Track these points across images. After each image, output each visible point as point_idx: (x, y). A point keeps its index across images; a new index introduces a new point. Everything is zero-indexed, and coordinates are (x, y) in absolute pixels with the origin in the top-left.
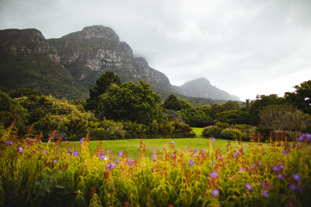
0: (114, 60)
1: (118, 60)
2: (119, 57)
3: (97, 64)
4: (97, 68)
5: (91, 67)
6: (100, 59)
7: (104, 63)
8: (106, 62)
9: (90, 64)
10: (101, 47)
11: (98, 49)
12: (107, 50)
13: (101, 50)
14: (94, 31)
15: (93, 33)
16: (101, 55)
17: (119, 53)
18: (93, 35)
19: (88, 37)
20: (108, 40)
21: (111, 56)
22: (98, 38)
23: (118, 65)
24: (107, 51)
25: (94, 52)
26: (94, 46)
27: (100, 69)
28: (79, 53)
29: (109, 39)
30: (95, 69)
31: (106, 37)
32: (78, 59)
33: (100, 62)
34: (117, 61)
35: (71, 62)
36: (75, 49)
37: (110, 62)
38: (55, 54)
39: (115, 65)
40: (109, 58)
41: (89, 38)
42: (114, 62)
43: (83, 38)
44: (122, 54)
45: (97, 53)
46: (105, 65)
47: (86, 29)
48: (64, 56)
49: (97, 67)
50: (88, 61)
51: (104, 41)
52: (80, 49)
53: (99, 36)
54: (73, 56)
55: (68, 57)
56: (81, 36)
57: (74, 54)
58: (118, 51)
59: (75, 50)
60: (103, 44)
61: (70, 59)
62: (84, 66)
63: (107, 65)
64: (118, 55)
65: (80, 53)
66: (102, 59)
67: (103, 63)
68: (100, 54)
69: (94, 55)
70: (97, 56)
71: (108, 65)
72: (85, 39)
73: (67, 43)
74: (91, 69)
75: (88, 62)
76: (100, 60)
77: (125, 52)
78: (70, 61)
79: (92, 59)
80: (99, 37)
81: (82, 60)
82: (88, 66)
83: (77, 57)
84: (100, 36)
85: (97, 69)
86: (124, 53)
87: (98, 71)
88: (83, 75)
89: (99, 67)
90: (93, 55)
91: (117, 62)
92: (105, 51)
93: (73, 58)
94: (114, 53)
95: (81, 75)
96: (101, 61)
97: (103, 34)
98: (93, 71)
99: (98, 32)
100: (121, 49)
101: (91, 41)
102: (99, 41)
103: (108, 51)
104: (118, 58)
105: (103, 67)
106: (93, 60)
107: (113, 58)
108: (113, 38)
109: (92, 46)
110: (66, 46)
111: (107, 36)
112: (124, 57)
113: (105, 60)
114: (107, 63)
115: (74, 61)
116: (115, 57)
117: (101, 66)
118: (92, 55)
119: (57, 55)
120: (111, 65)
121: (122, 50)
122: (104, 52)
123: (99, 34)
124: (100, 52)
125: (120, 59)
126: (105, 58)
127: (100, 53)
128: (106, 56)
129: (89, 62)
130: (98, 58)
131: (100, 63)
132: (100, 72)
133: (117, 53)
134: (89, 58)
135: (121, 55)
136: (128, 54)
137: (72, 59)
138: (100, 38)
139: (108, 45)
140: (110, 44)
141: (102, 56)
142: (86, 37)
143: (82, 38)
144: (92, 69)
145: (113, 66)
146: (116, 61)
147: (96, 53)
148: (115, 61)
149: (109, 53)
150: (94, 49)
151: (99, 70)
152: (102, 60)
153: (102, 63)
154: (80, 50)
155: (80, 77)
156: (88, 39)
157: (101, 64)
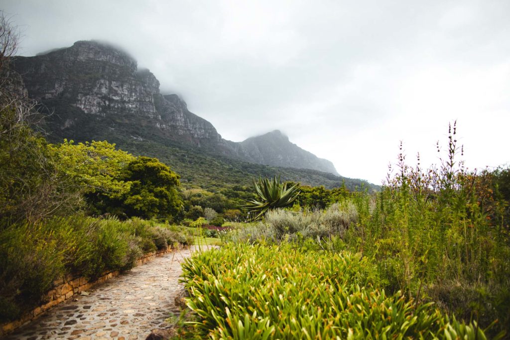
0: (124, 99)
1: (131, 99)
2: (133, 94)
3: (95, 103)
4: (95, 110)
5: (84, 108)
6: (101, 96)
7: (107, 103)
8: (111, 100)
9: (83, 102)
10: (103, 77)
11: (98, 79)
12: (114, 81)
13: (102, 81)
14: (93, 48)
15: (91, 51)
16: (102, 90)
17: (134, 87)
18: (91, 56)
19: (82, 58)
20: (117, 66)
21: (119, 92)
22: (99, 61)
23: (130, 106)
24: (113, 83)
25: (89, 84)
26: (91, 74)
27: (99, 112)
28: (64, 83)
29: (118, 64)
30: (92, 111)
31: (114, 60)
32: (62, 94)
33: (99, 100)
34: (130, 100)
35: (50, 98)
36: (58, 77)
37: (117, 101)
38: (20, 85)
39: (125, 107)
40: (116, 94)
41: (84, 61)
42: (124, 102)
43: (73, 59)
44: (138, 89)
45: (96, 86)
46: (109, 105)
47: (79, 44)
48: (38, 87)
49: (95, 108)
50: (79, 98)
51: (110, 66)
52: (67, 78)
53: (101, 57)
54: (54, 88)
55: (46, 90)
56: (70, 56)
57: (56, 86)
58: (131, 85)
59: (57, 79)
60: (107, 71)
61: (49, 93)
62: (71, 106)
63: (112, 105)
64: (131, 91)
65: (66, 85)
66: (103, 95)
67: (105, 103)
68: (100, 88)
69: (91, 89)
70: (95, 90)
71: (114, 106)
72: (76, 62)
73: (43, 66)
74: (83, 112)
75: (79, 100)
76: (99, 98)
77: (145, 87)
78: (48, 96)
79: (85, 95)
80: (100, 59)
81: (69, 96)
82: (78, 106)
83: (61, 90)
84: (103, 58)
85: (94, 112)
86: (142, 88)
87: (96, 115)
88: (68, 120)
89: (98, 109)
90: (89, 89)
91: (129, 102)
92: (110, 83)
93: (54, 91)
94: (124, 87)
95: (66, 120)
96: (102, 100)
97: (108, 55)
98: (87, 115)
99: (99, 52)
100: (137, 81)
101: (88, 65)
102: (100, 66)
103: (115, 83)
104: (131, 96)
105: (105, 109)
106: (88, 97)
107: (123, 96)
108: (125, 62)
109: (87, 74)
110: (42, 71)
111: (114, 58)
112: (142, 93)
113: (109, 98)
114: (112, 103)
115: (55, 96)
116: (127, 93)
117: (102, 107)
118: (87, 88)
119: (23, 86)
120: (119, 105)
121: (138, 82)
122: (108, 85)
123: (101, 54)
124: (101, 84)
125: (134, 97)
126: (109, 94)
127: (102, 86)
128: (111, 90)
129: (81, 100)
130: (97, 94)
131: (101, 101)
132: (100, 116)
133: (129, 87)
134: (81, 93)
135: (137, 91)
136: (148, 89)
137: (52, 94)
138: (102, 61)
139: (115, 73)
140: (118, 72)
141: (104, 91)
142: (78, 57)
143: (72, 58)
144: (86, 112)
145: (122, 108)
146: (127, 100)
147: (94, 86)
148: (126, 99)
149: (117, 87)
150: (91, 78)
151: (98, 114)
152: (104, 98)
153: (103, 102)
154: (67, 80)
155: (63, 124)
156: (83, 62)
157: (102, 104)
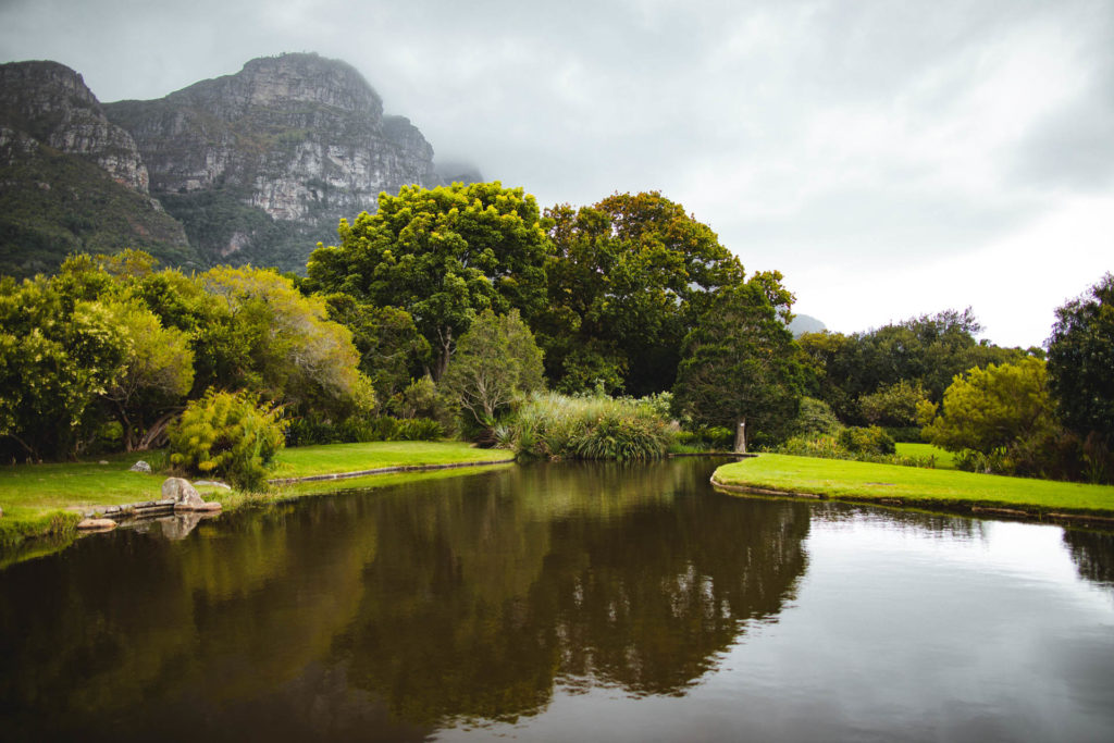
0: (358, 185)
1: (372, 184)
2: (377, 174)
3: (295, 196)
4: (294, 212)
5: (271, 207)
6: (306, 180)
7: (320, 194)
8: (327, 189)
9: (269, 196)
10: (308, 135)
11: (299, 142)
12: (333, 144)
13: (308, 146)
14: (284, 74)
15: (281, 81)
16: (309, 166)
17: (377, 157)
18: (282, 91)
19: (262, 97)
20: (340, 112)
21: (347, 170)
22: (299, 103)
23: (371, 200)
24: (333, 149)
25: (281, 154)
26: (282, 131)
27: (303, 216)
28: (225, 154)
29: (342, 106)
30: (287, 215)
31: (332, 99)
32: (222, 179)
33: (304, 189)
34: (369, 187)
35: (196, 190)
36: (212, 141)
37: (341, 191)
38: (131, 158)
39: (360, 202)
40: (340, 174)
41: (266, 103)
42: (356, 192)
43: (244, 100)
44: (387, 163)
45: (294, 157)
46: (324, 200)
47: (255, 66)
48: (170, 165)
49: (293, 206)
50: (260, 186)
51: (323, 112)
52: (232, 141)
53: (303, 93)
54: (204, 166)
55: (187, 171)
56: (236, 93)
57: (209, 161)
58: (372, 152)
59: (211, 145)
60: (317, 123)
61: (194, 178)
62: (243, 204)
63: (331, 199)
64: (371, 166)
65: (230, 157)
66: (311, 177)
67: (315, 196)
68: (303, 162)
69: (283, 164)
70: (294, 166)
71: (337, 200)
72: (250, 106)
73: (180, 120)
74: (269, 217)
75: (258, 191)
76: (303, 184)
77: (401, 156)
78: (193, 184)
79: (273, 178)
80: (302, 99)
81: (238, 182)
82: (258, 203)
83: (219, 169)
84: (308, 95)
85: (291, 217)
86: (396, 159)
87: (297, 225)
88: (236, 236)
89: (301, 209)
90: (279, 165)
91: (368, 192)
92: (326, 150)
93: (204, 173)
94: (356, 159)
95: (232, 236)
96: (308, 188)
97: (318, 86)
98: (278, 223)
99: (300, 80)
100: (384, 143)
101: (274, 111)
102: (301, 114)
103: (336, 149)
104: (372, 176)
105: (316, 208)
106: (278, 182)
107: (354, 177)
108: (355, 102)
109: (275, 132)
110: (179, 130)
111: (332, 94)
112: (396, 171)
113: (325, 184)
114: (331, 194)
115: (207, 184)
116: (362, 172)
117: (309, 204)
118: (274, 162)
119: (137, 160)
120: (347, 200)
121: (387, 146)
122: (320, 155)
123: (302, 85)
124: (306, 153)
125: (379, 181)
126: (323, 176)
127: (307, 156)
128: (327, 165)
129: (262, 191)
130: (297, 176)
131: (306, 192)
132: (305, 226)
133: (368, 157)
134: (263, 174)
135: (384, 165)
136: (409, 162)
137: (201, 179)
138: (307, 101)
139: (335, 128)
140: (342, 126)
141: (313, 168)
142: (255, 95)
143: (241, 99)
144: (275, 217)
145: (352, 206)
146: (363, 188)
147: (291, 157)
148: (361, 185)
149: (340, 157)
150: (283, 141)
151: (301, 220)
152: (314, 184)
153: (311, 194)
154: (231, 146)
155: (227, 244)
156: (264, 106)
157: (310, 197)
